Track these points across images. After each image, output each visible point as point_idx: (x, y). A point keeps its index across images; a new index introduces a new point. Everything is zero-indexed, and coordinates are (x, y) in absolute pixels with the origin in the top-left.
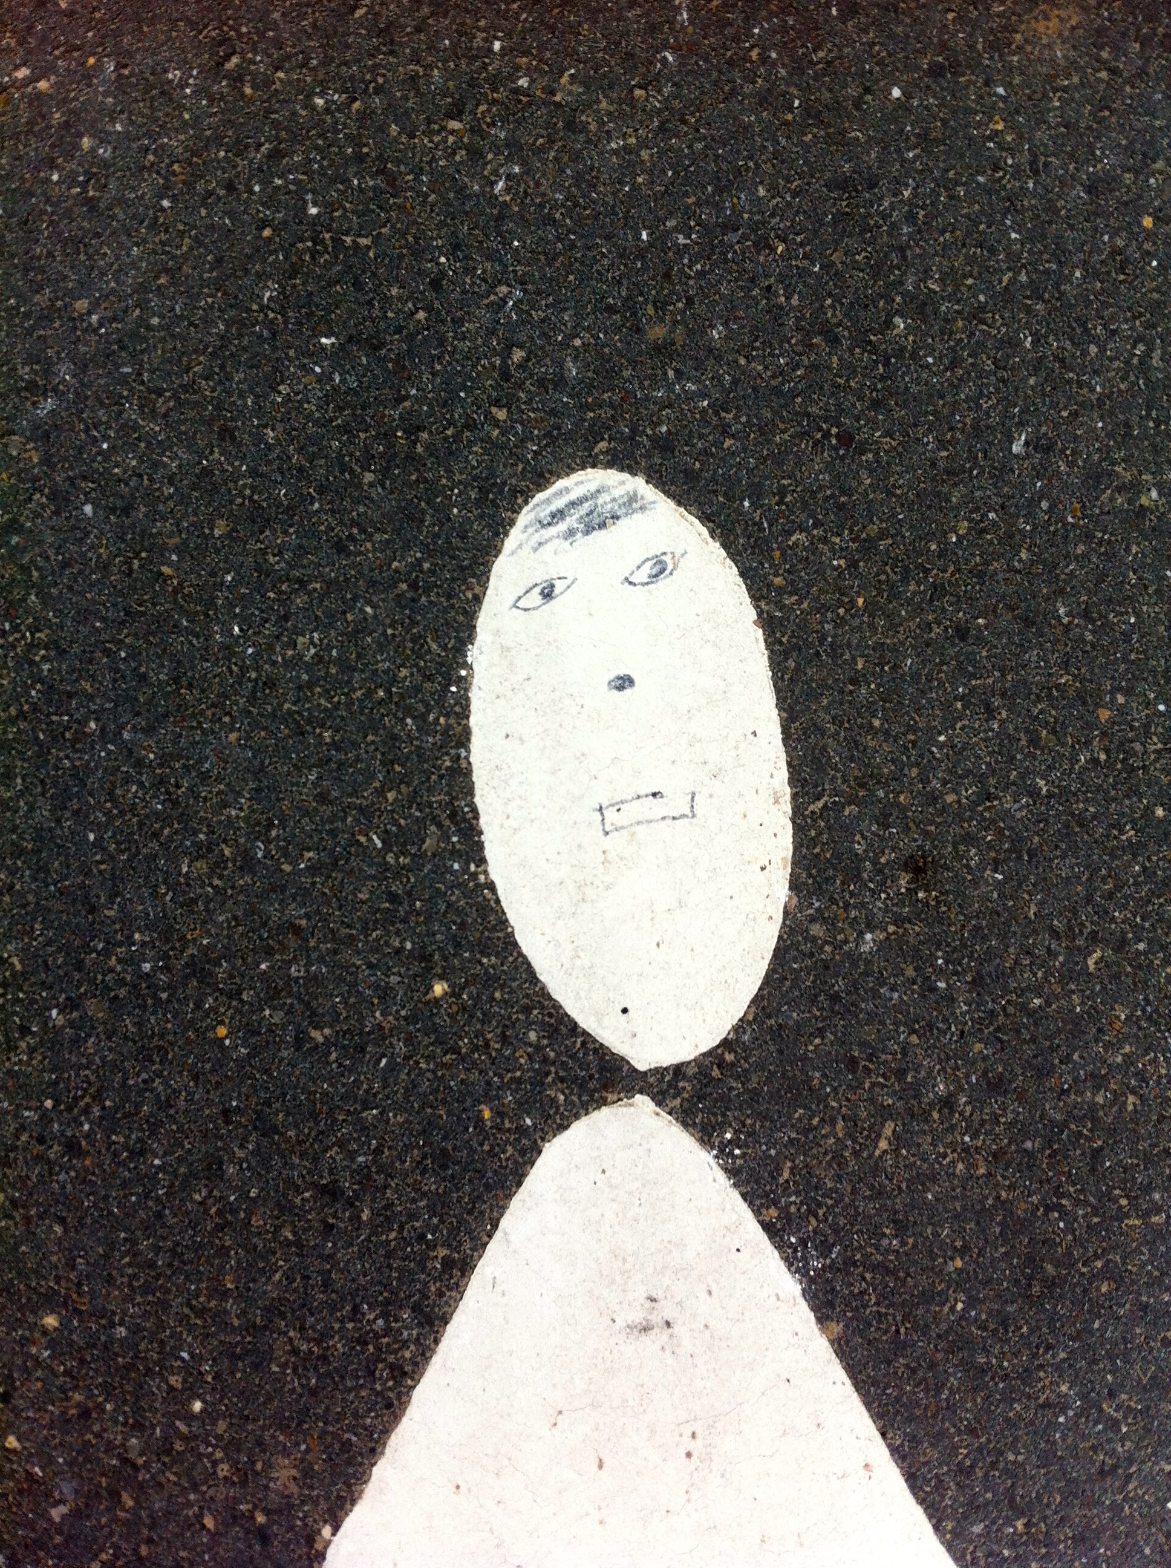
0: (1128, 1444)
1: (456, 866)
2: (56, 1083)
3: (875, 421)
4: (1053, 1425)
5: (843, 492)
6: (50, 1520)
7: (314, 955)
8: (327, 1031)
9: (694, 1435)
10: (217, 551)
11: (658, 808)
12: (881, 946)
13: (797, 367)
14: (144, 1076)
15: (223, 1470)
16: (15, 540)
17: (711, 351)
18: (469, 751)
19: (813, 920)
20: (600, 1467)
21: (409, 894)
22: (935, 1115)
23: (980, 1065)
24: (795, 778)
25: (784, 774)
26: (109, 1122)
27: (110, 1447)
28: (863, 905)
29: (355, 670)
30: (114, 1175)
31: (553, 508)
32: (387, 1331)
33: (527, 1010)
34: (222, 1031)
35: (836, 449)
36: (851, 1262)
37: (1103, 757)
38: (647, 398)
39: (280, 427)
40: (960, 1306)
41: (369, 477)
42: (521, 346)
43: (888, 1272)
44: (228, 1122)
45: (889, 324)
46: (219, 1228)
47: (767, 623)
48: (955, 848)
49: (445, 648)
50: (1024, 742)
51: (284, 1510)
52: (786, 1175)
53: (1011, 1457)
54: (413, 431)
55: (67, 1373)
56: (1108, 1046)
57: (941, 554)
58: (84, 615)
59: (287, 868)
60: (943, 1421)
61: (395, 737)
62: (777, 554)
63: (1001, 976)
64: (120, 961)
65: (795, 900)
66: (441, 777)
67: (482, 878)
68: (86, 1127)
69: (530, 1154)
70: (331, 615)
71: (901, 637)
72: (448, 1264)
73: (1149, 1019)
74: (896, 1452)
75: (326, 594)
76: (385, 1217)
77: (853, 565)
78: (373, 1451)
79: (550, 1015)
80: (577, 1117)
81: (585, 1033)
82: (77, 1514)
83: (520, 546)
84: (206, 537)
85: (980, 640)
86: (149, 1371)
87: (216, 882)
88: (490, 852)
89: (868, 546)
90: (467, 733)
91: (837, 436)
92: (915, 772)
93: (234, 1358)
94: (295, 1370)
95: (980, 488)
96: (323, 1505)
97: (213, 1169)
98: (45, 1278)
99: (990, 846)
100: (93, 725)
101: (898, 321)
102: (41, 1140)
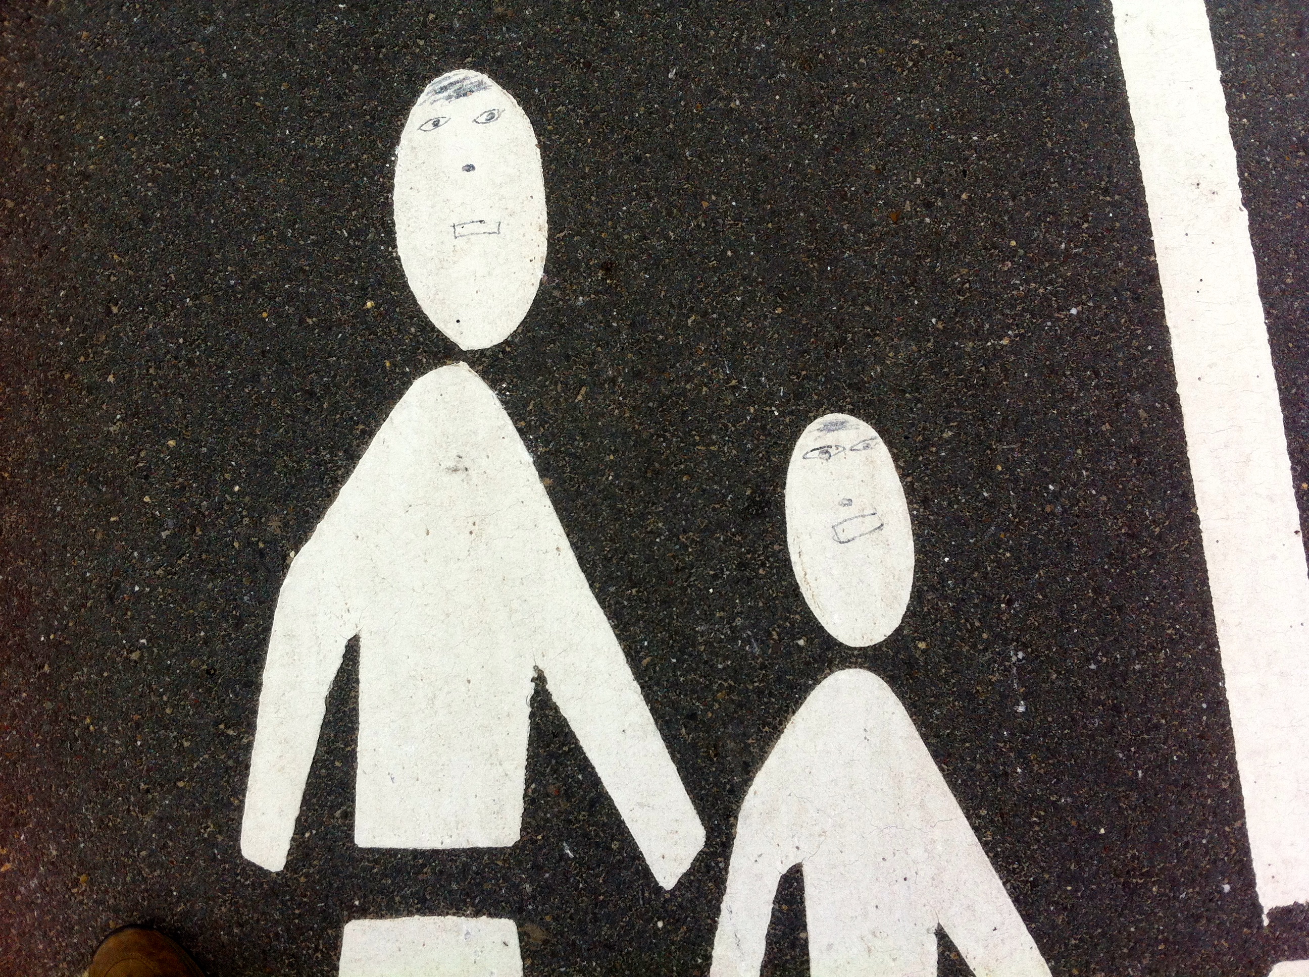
0: (691, 557)
1: (382, 248)
2: (185, 332)
3: (602, 57)
4: (653, 543)
5: (585, 89)
6: (161, 537)
7: (311, 283)
8: (314, 319)
9: (474, 524)
10: (282, 96)
11: (482, 228)
12: (586, 304)
13: (566, 30)
14: (227, 332)
15: (246, 521)
16: (190, 87)
17: (524, 20)
18: (392, 195)
19: (554, 288)
20: (428, 534)
21: (359, 259)
22: (606, 386)
23: (631, 364)
24: (551, 220)
25: (545, 217)
26: (209, 353)
27: (192, 505)
28: (580, 283)
29: (341, 153)
30: (208, 377)
31: (442, 85)
32: (331, 461)
33: (411, 318)
34: (265, 315)
35: (582, 69)
36: (558, 451)
37: (703, 225)
38: (492, 39)
39: (316, 43)
40: (610, 478)
41: (356, 67)
42: (433, 13)
43: (577, 457)
44: (264, 357)
45: (612, 14)
46: (256, 405)
47: (542, 146)
48: (627, 260)
49: (385, 146)
50: (664, 214)
51: (273, 542)
52: (531, 407)
53: (632, 556)
54: (379, 48)
55: (176, 468)
56: (694, 362)
57: (631, 122)
58: (218, 122)
59: (302, 243)
60: (599, 533)
61: (358, 186)
62: (550, 115)
63: (644, 323)
64: (220, 279)
65: (546, 278)
66: (379, 206)
67: (394, 254)
68: (198, 353)
69: (407, 384)
70: (332, 128)
71: (608, 158)
72: (363, 432)
73: (716, 350)
74: (573, 545)
75: (330, 119)
76: (335, 407)
77: (587, 123)
78: (319, 517)
79: (422, 321)
80: (431, 369)
81: (439, 331)
82: (173, 536)
83: (425, 102)
84: (277, 90)
85: (646, 164)
86: (215, 469)
87: (268, 246)
88: (398, 243)
89: (595, 116)
90: (393, 186)
91: (583, 63)
92: (610, 223)
93: (256, 466)
94: (285, 475)
95: (652, 93)
96: (292, 541)
97: (255, 378)
98: (171, 422)
99: (644, 262)
100: (218, 171)
101: (616, 12)
102: (176, 358)
